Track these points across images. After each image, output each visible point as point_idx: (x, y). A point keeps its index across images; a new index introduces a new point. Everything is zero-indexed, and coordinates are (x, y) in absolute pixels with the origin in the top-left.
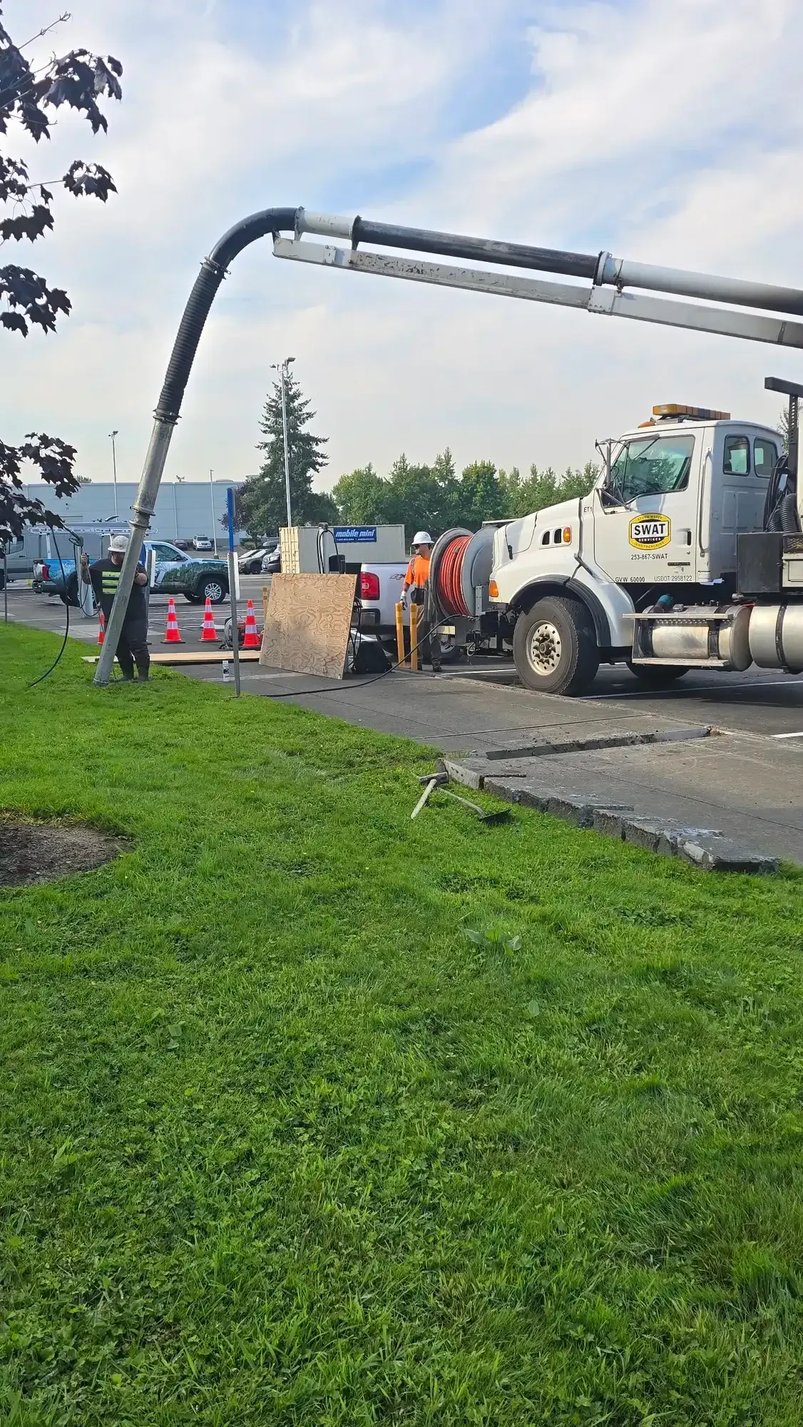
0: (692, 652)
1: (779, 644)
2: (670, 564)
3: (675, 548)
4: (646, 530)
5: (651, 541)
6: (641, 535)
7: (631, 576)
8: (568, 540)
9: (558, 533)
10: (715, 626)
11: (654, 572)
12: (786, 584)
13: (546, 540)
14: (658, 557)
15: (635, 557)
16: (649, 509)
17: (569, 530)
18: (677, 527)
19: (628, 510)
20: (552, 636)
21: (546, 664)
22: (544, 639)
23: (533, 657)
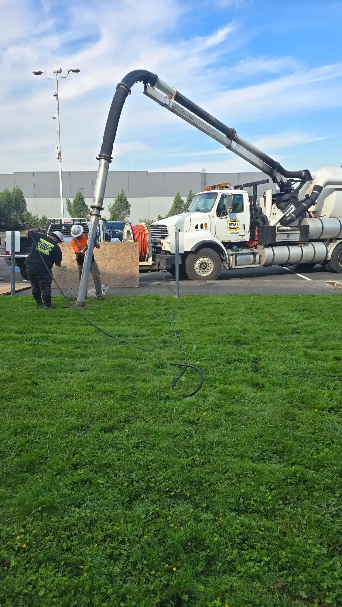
0: (248, 263)
1: (273, 258)
2: (239, 236)
3: (241, 231)
4: (233, 224)
5: (234, 228)
6: (231, 226)
7: (226, 240)
8: (206, 227)
9: (202, 225)
10: (254, 254)
11: (234, 238)
12: (277, 241)
13: (197, 227)
14: (236, 233)
15: (229, 233)
16: (233, 218)
17: (206, 224)
18: (242, 223)
19: (227, 218)
20: (207, 262)
21: (204, 272)
22: (203, 263)
23: (197, 270)
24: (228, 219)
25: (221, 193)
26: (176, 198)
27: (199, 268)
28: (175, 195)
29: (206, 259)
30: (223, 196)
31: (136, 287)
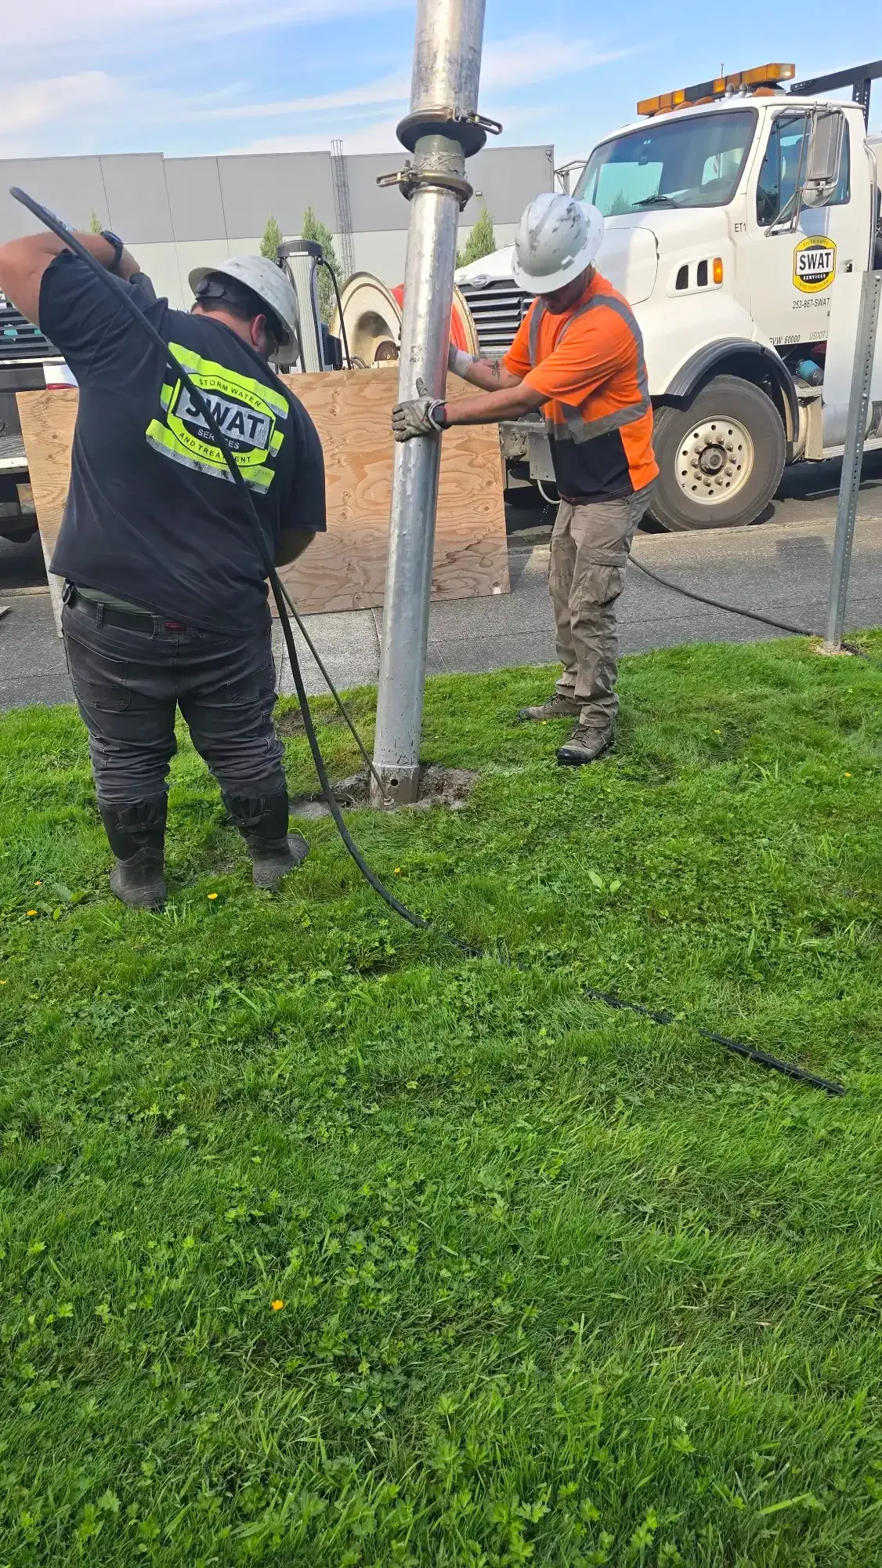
4: (812, 262)
5: (815, 279)
6: (807, 271)
7: (792, 334)
8: (719, 278)
9: (701, 268)
13: (682, 281)
14: (820, 302)
15: (797, 303)
16: (814, 229)
17: (718, 262)
18: (841, 257)
19: (792, 230)
20: (727, 440)
21: (714, 487)
22: (710, 446)
23: (681, 479)
24: (799, 236)
25: (771, 111)
26: (267, 239)
27: (692, 471)
28: (264, 232)
29: (722, 428)
30: (781, 124)
31: (497, 591)
